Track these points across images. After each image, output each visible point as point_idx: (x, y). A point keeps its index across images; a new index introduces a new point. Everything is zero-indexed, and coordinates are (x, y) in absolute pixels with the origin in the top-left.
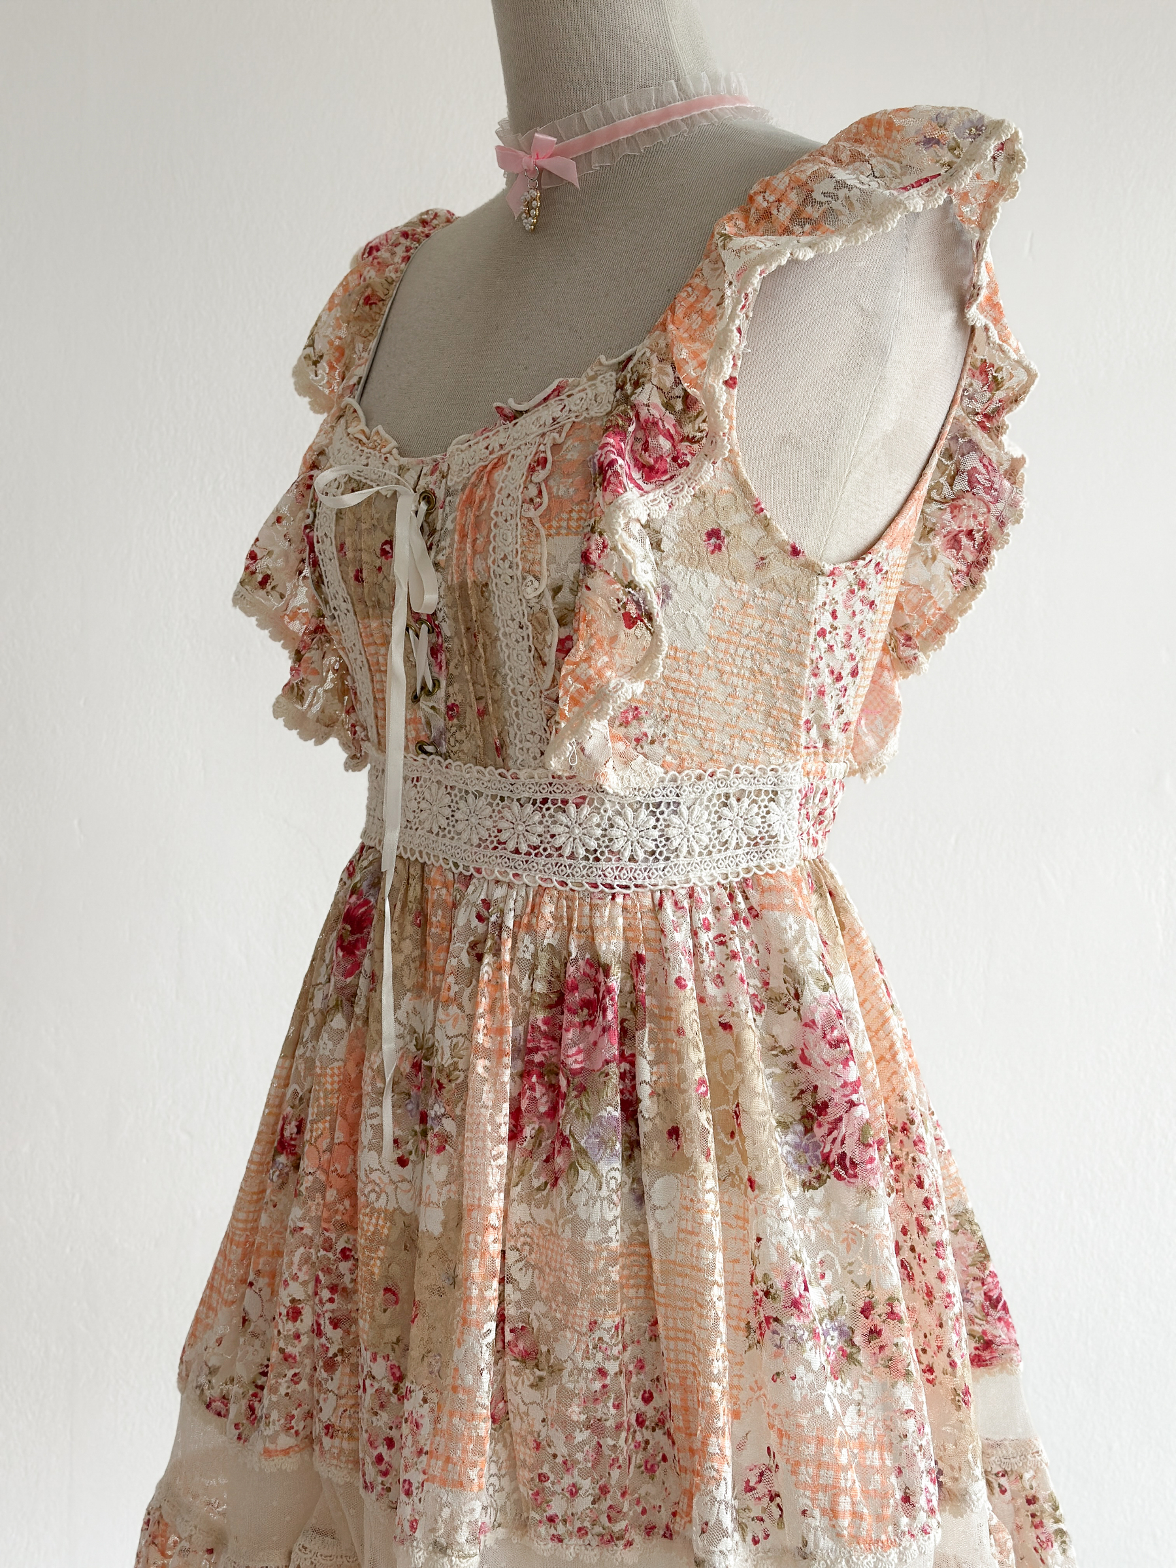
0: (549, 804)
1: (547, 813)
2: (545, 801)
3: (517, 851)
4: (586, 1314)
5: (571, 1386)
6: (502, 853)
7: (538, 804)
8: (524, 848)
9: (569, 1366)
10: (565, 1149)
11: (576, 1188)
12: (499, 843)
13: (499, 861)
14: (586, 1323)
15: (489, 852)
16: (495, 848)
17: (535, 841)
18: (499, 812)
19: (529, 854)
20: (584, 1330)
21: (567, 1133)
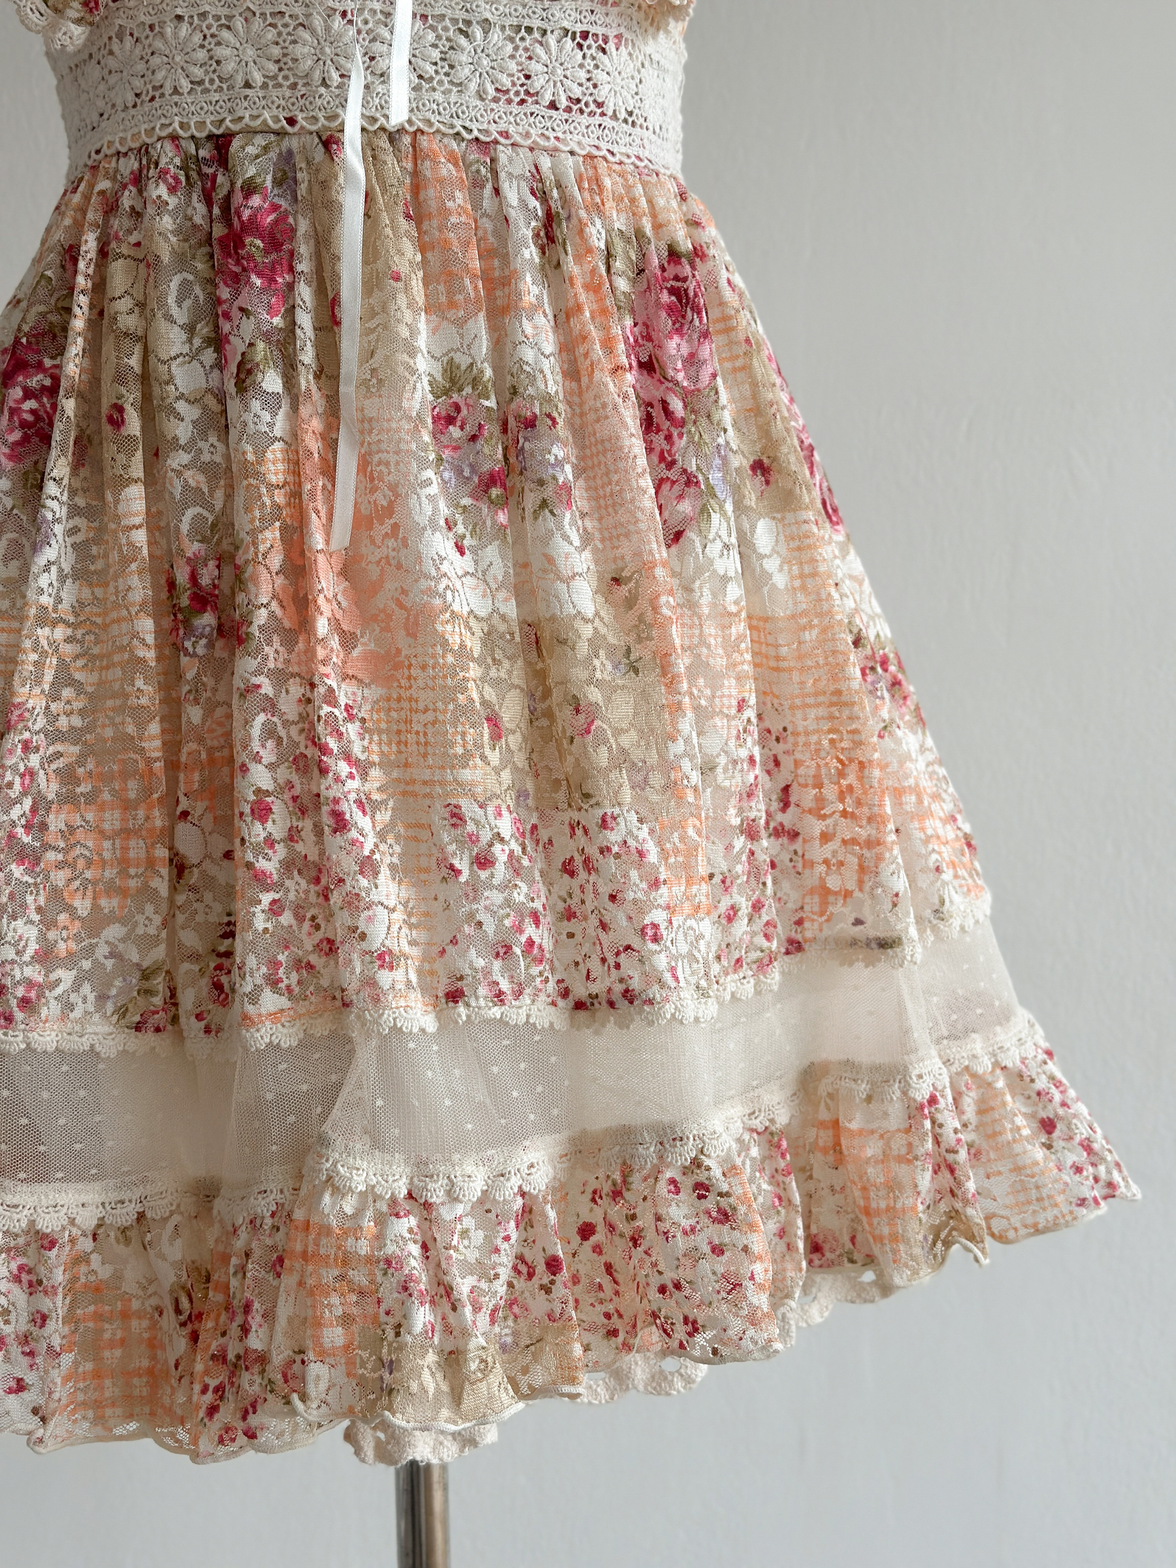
0: (590, 41)
1: (589, 53)
2: (585, 35)
3: (553, 106)
4: (734, 692)
5: (727, 783)
6: (534, 108)
7: (578, 39)
8: (563, 102)
9: (723, 760)
10: (692, 490)
11: (711, 537)
12: (527, 93)
13: (532, 120)
14: (734, 703)
15: (515, 109)
16: (522, 102)
17: (577, 92)
18: (526, 49)
19: (568, 110)
20: (733, 711)
21: (694, 468)
